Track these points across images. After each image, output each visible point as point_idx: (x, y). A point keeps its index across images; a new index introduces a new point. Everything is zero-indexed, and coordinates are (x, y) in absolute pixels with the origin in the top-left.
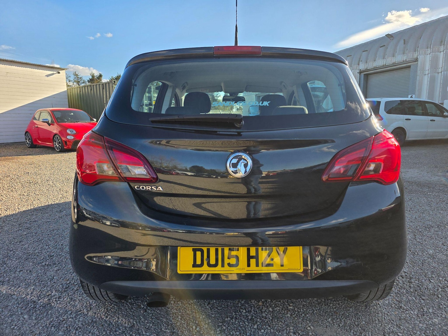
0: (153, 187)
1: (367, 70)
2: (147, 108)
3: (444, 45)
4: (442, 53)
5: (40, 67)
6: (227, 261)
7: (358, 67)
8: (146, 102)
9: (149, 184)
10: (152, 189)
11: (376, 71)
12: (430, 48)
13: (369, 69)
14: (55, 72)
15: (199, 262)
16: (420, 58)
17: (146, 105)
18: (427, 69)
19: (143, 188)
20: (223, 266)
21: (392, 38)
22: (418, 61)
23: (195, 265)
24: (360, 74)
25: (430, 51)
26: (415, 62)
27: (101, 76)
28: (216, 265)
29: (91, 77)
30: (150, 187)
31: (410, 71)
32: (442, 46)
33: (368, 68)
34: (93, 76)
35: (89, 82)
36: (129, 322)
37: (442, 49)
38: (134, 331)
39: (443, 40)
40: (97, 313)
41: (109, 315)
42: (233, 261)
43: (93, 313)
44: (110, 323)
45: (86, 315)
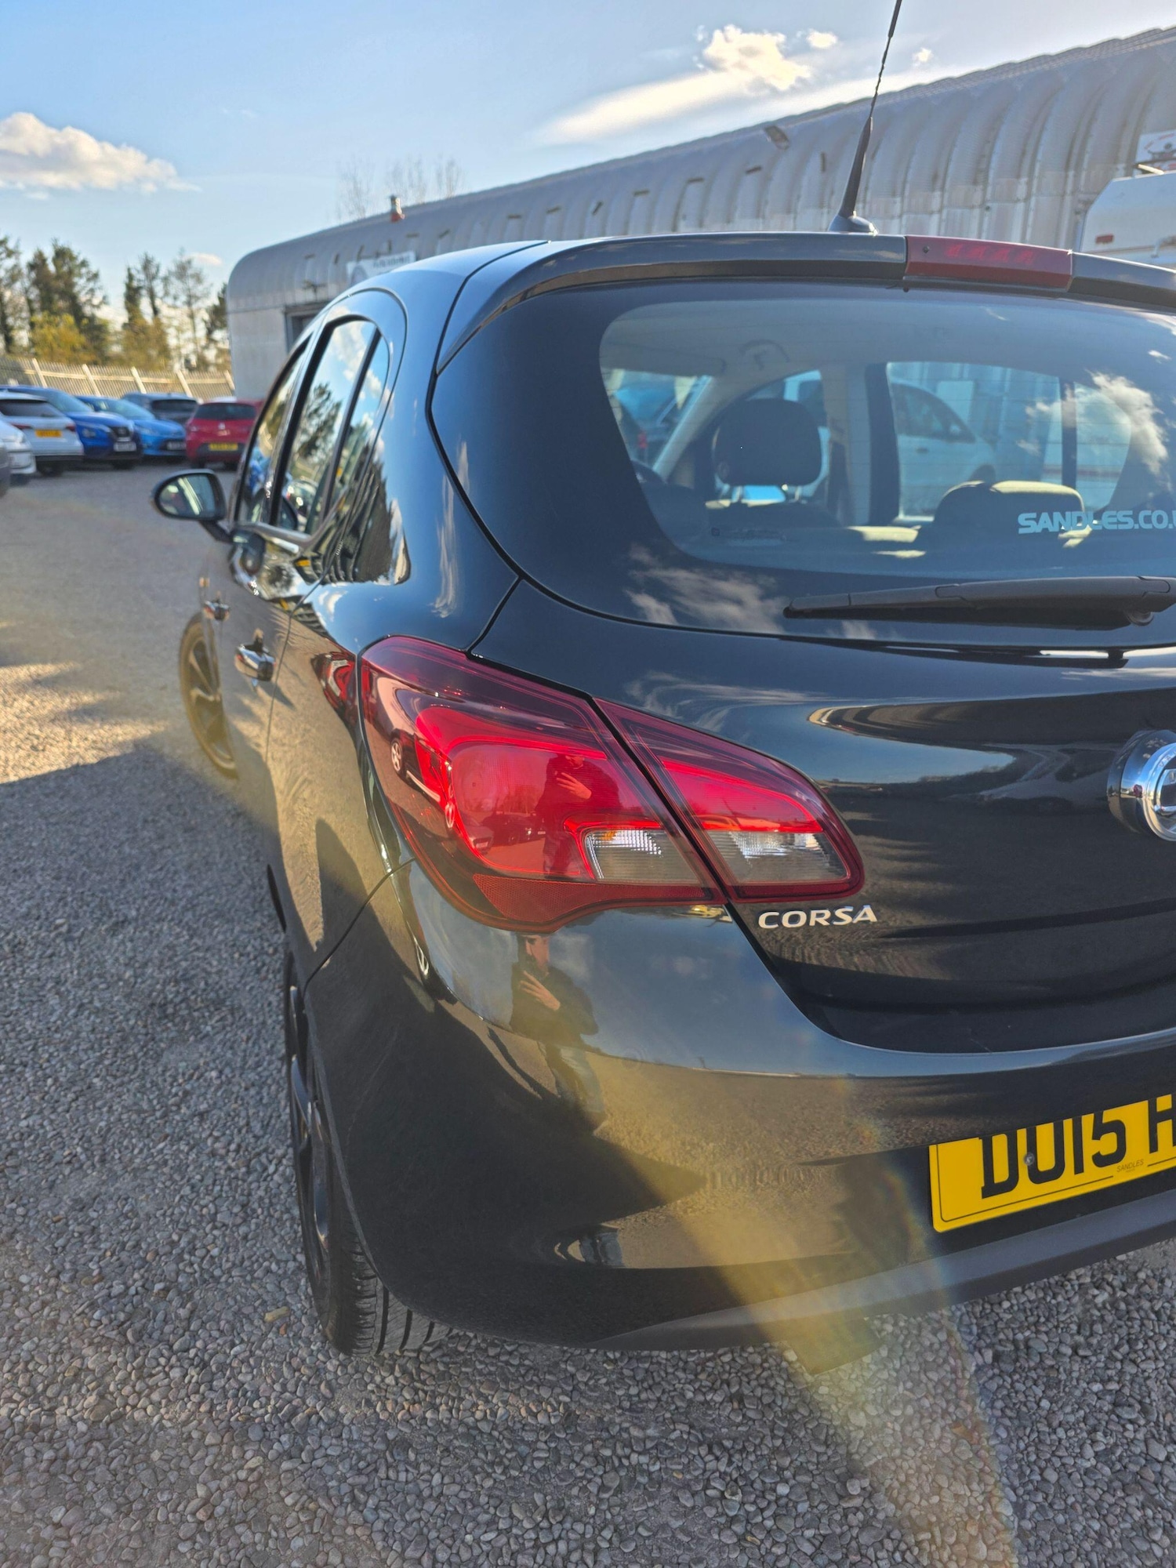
0: (839, 913)
4: (935, 217)
6: (1090, 1147)
9: (819, 902)
10: (833, 918)
12: (903, 196)
15: (1001, 1174)
19: (794, 919)
20: (1079, 1168)
21: (784, 144)
23: (991, 1189)
25: (902, 207)
28: (1056, 1173)
30: (827, 913)
32: (937, 193)
36: (539, 1401)
37: (935, 204)
38: (591, 1435)
39: (941, 173)
40: (374, 1398)
41: (434, 1396)
42: (1108, 1144)
43: (359, 1405)
44: (471, 1433)
45: (336, 1422)
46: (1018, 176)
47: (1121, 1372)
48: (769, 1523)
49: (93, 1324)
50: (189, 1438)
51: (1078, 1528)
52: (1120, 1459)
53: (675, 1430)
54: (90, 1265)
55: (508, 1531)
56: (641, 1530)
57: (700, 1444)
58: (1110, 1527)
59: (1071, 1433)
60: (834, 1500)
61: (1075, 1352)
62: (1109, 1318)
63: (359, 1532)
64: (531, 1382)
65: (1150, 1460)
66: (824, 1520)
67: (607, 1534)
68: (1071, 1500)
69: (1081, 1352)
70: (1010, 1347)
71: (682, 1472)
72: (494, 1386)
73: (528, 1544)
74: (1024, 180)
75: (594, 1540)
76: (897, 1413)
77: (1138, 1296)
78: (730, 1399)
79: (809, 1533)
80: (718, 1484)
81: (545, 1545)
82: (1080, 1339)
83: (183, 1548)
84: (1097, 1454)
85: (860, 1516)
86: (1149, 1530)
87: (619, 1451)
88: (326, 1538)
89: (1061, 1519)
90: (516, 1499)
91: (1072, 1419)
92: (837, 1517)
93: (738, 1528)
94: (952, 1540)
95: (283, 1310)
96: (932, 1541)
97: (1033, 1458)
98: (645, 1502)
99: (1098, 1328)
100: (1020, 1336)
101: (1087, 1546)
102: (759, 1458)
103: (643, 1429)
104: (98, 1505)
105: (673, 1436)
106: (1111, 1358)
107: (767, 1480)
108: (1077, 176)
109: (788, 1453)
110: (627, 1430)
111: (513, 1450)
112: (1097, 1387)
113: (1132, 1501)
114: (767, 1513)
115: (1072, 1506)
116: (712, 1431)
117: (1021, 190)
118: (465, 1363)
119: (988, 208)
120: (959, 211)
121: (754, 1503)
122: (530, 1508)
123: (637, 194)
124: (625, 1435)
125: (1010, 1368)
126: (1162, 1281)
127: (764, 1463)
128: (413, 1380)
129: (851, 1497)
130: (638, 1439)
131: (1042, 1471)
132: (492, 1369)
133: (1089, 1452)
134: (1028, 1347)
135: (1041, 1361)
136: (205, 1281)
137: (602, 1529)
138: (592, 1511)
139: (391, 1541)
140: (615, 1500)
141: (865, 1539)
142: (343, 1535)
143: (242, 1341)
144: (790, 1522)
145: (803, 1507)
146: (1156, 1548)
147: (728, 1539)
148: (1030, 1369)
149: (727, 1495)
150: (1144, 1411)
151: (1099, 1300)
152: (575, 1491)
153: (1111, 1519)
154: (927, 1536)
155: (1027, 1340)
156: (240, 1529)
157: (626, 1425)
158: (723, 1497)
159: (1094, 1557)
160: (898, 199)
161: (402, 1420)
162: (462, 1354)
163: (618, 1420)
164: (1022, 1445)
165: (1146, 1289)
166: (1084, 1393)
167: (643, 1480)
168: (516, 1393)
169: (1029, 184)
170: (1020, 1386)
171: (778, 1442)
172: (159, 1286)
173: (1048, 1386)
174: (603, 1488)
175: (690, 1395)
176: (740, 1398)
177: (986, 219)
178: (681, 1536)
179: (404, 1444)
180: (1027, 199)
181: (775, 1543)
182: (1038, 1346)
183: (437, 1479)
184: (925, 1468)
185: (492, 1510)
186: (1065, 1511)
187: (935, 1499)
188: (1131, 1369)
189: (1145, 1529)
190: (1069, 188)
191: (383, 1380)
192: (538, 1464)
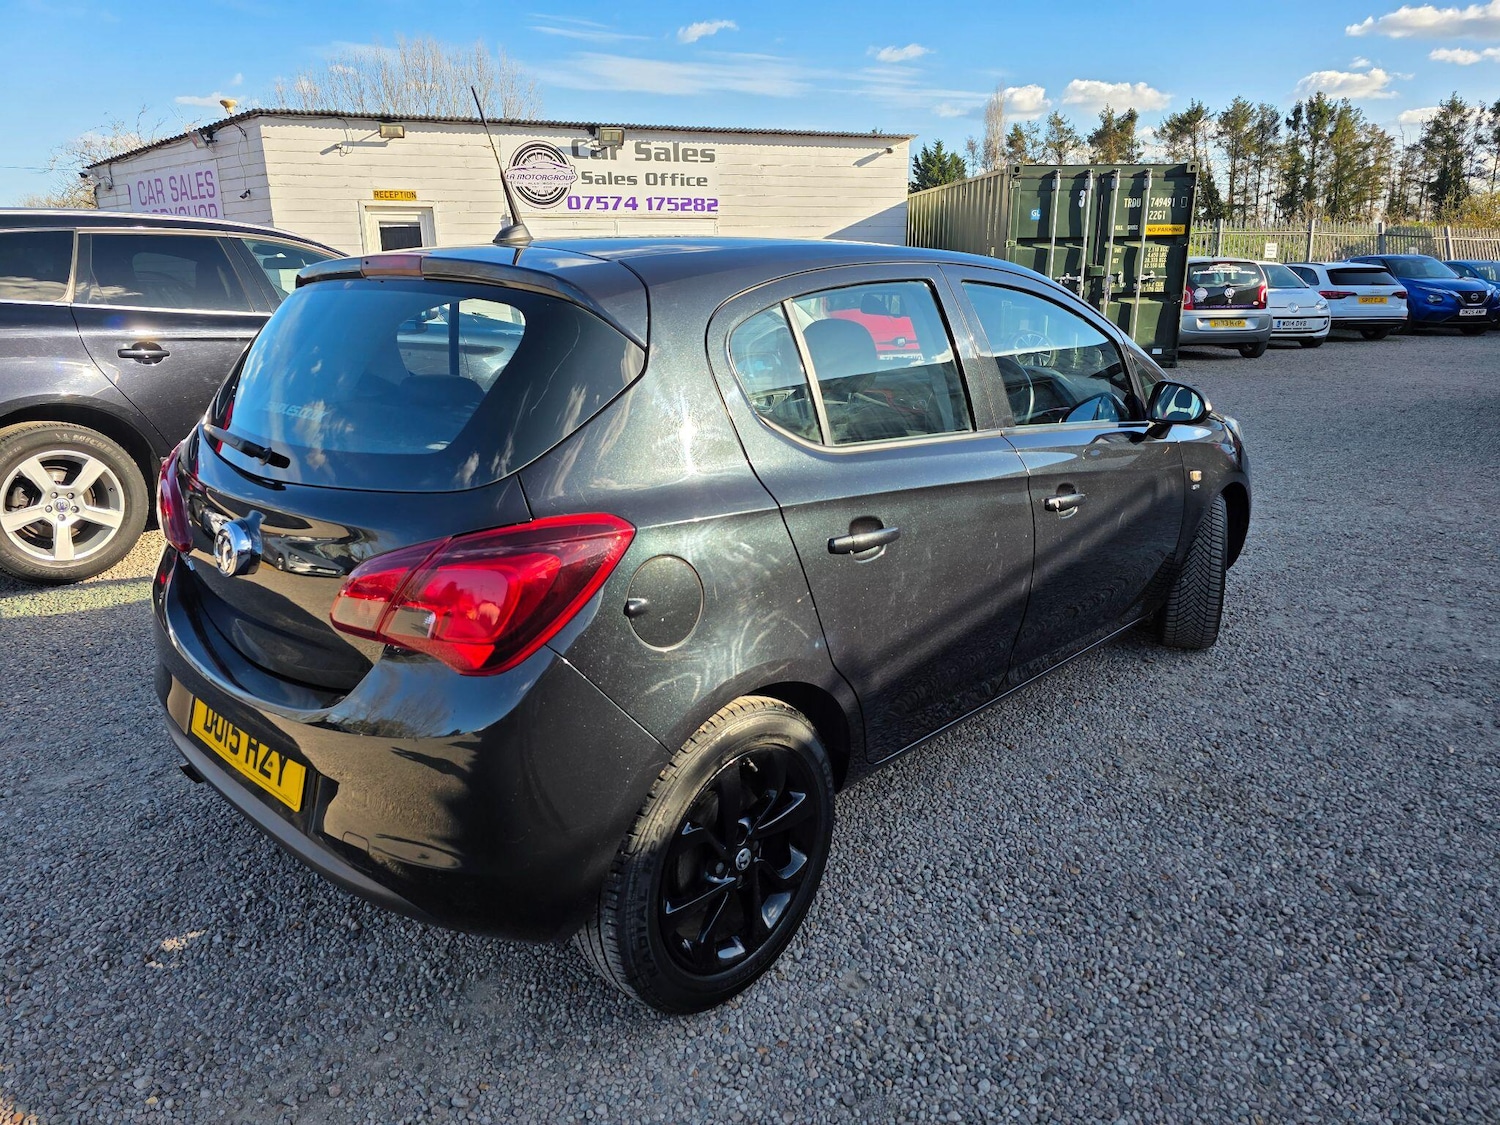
2: (1119, 249)
5: (843, 141)
8: (1119, 228)
14: (880, 151)
17: (1119, 240)
27: (1131, 117)
29: (1099, 126)
34: (1107, 122)
35: (1092, 141)
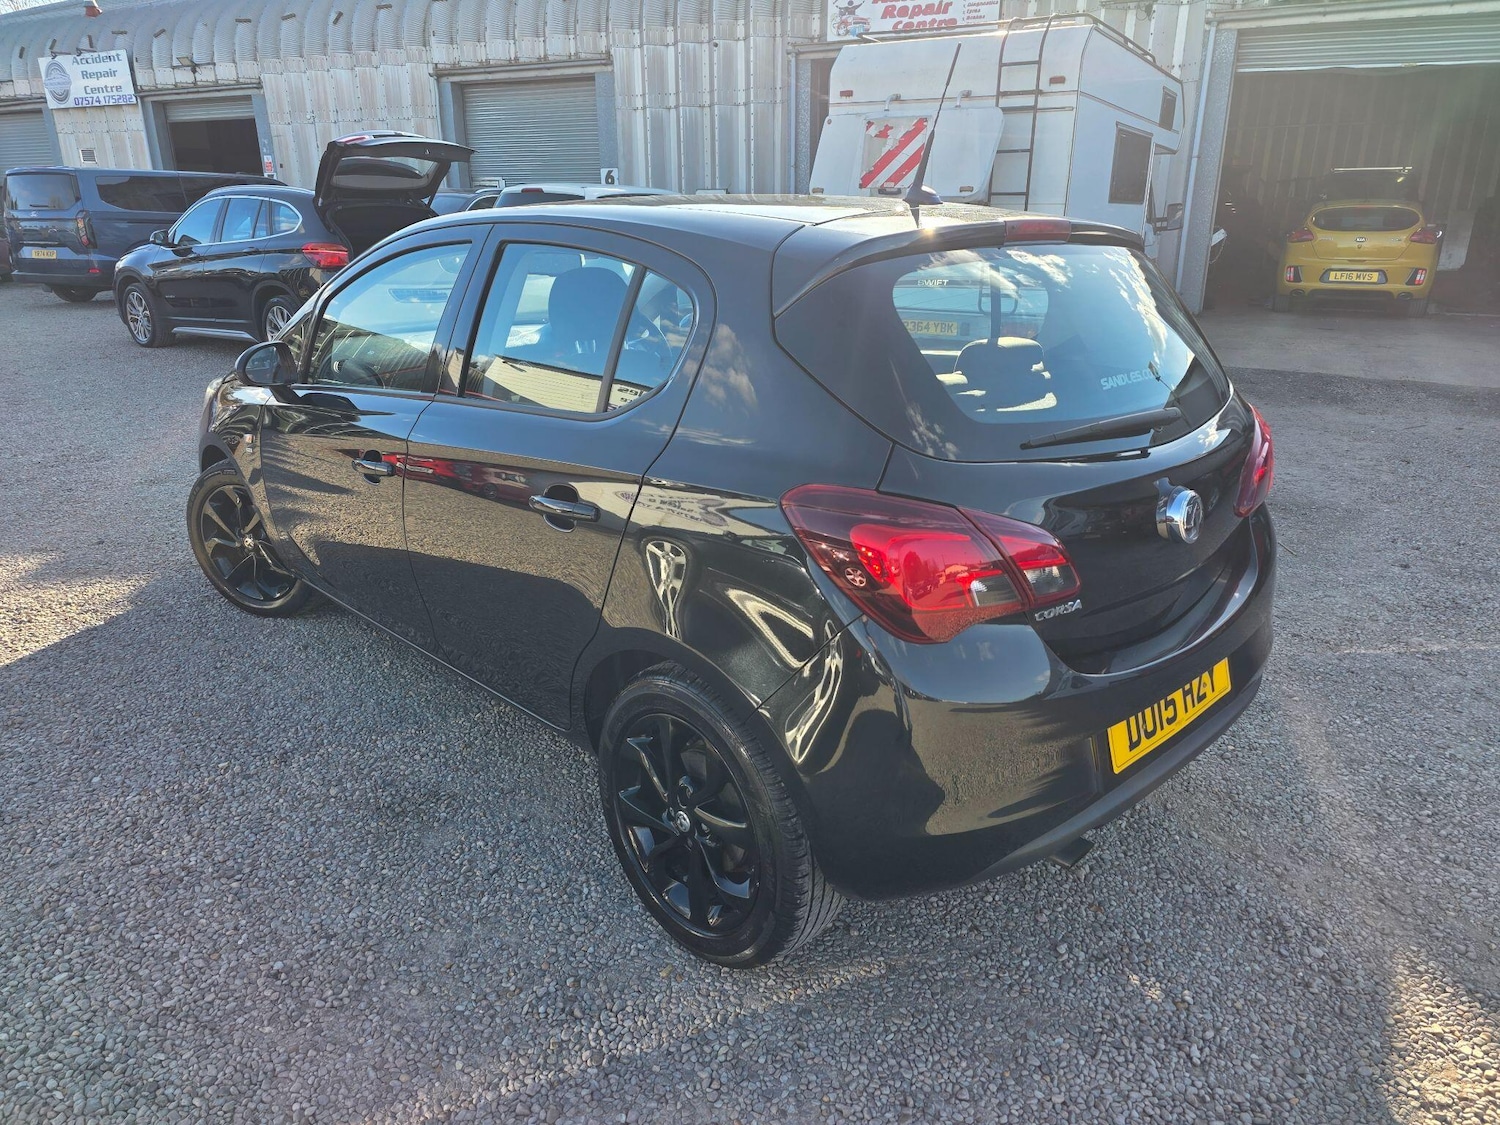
0: (1067, 606)
1: (455, 69)
3: (674, 24)
4: (671, 49)
6: (1165, 716)
7: (424, 54)
10: (1065, 609)
11: (490, 77)
12: (640, 27)
13: (465, 68)
15: (1135, 738)
16: (618, 53)
18: (638, 90)
19: (1049, 613)
20: (1163, 727)
22: (612, 64)
23: (1132, 746)
24: (438, 81)
25: (638, 36)
26: (605, 65)
28: (1155, 732)
30: (1063, 607)
31: (595, 90)
32: (671, 29)
33: (463, 64)
36: (868, 965)
37: (670, 38)
38: (909, 971)
39: (671, 11)
40: (768, 995)
41: (805, 982)
42: (1168, 714)
43: (762, 1001)
44: (840, 992)
45: (754, 1015)
46: (736, 19)
47: (1152, 858)
48: (1030, 981)
49: (542, 1016)
50: (669, 1053)
51: (1171, 934)
52: (1172, 898)
53: (952, 955)
54: (503, 985)
55: (899, 1030)
56: (967, 1006)
57: (970, 957)
58: (1185, 929)
59: (1145, 893)
60: (1055, 960)
61: (1126, 855)
62: (1133, 834)
63: (816, 1060)
64: (855, 957)
65: (1186, 894)
66: (1055, 970)
67: (952, 1013)
68: (1161, 924)
69: (1129, 854)
70: (1095, 862)
71: (969, 972)
72: (834, 965)
73: (915, 1033)
74: (741, 22)
75: (946, 1019)
76: (1060, 909)
77: (1140, 818)
78: (970, 930)
79: (1052, 978)
80: (993, 972)
81: (925, 1029)
82: (1124, 848)
83: (718, 1105)
84: (1161, 900)
85: (1072, 962)
86: (1202, 925)
87: (930, 974)
88: (799, 1070)
89: (1161, 933)
90: (891, 1015)
91: (1141, 887)
92: (1060, 967)
93: (1017, 988)
94: (1119, 958)
95: (669, 968)
96: (1111, 961)
97: (1134, 910)
98: (961, 993)
99: (1130, 839)
100: (1096, 855)
101: (1179, 941)
102: (1005, 953)
103: (936, 959)
104: (643, 1105)
105: (954, 957)
106: (1143, 852)
107: (1016, 962)
108: (783, 22)
109: (1017, 946)
110: (926, 963)
111: (871, 993)
112: (1145, 868)
113: (1188, 914)
114: (1026, 976)
115: (1163, 926)
116: (972, 948)
117: (740, 31)
118: (809, 960)
119: (716, 45)
120: (691, 45)
121: (1016, 974)
122: (903, 1017)
123: (380, 7)
124: (927, 966)
125: (1100, 872)
126: (1147, 808)
127: (1008, 955)
128: (785, 978)
129: (1062, 955)
130: (936, 965)
131: (1142, 915)
132: (828, 957)
133: (1157, 899)
134: (1102, 859)
135: (1112, 864)
136: (599, 969)
137: (947, 1013)
138: (936, 1007)
139: (838, 1058)
140: (944, 997)
141: (1080, 971)
142: (808, 1066)
143: (657, 993)
144: (1039, 976)
145: (1041, 968)
146: (1209, 932)
147: (1014, 994)
148: (1109, 869)
149: (1001, 975)
150: (1172, 873)
151: (1123, 826)
152: (920, 1000)
153: (1183, 926)
154: (1107, 960)
155: (1100, 856)
156: (744, 1084)
157: (924, 961)
158: (998, 977)
159: (1184, 944)
160: (637, 31)
161: (795, 1000)
162: (802, 956)
163: (917, 960)
164: (1126, 906)
165: (1143, 814)
166: (1141, 873)
167: (953, 983)
168: (851, 964)
169: (746, 25)
170: (1109, 879)
171: (1010, 943)
172: (570, 982)
173: (1123, 875)
174: (933, 995)
175: (948, 935)
176: (975, 928)
177: (715, 54)
178: (990, 1002)
179: (805, 1012)
180: (746, 38)
181: (1038, 989)
182: (1106, 856)
183: (839, 1021)
184: (1088, 931)
185: (882, 1025)
186: (1161, 929)
187: (1101, 943)
188: (1156, 855)
189: (1200, 925)
190: (778, 32)
191: (766, 984)
192: (891, 995)
